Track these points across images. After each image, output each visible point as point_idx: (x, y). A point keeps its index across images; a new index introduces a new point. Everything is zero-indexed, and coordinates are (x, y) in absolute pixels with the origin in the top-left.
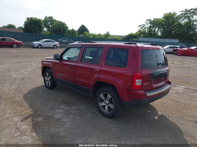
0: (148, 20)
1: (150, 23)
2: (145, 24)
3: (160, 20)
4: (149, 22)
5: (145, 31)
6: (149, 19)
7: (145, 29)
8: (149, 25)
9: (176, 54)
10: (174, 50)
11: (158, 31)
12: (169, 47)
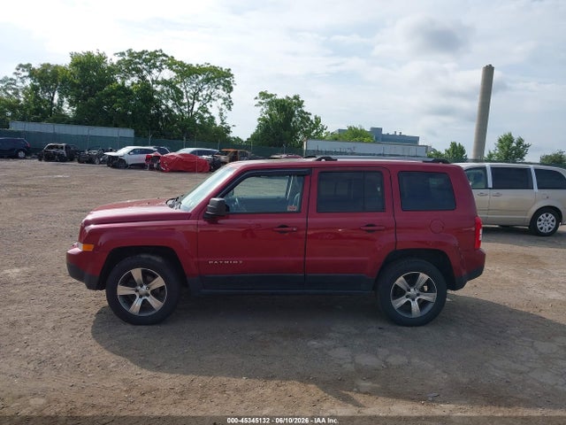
0: (21, 66)
1: (30, 76)
2: (15, 77)
3: (64, 69)
4: (27, 74)
5: (19, 101)
6: (25, 63)
7: (16, 93)
8: (28, 82)
9: (158, 169)
10: (148, 159)
11: (61, 103)
12: (134, 151)
